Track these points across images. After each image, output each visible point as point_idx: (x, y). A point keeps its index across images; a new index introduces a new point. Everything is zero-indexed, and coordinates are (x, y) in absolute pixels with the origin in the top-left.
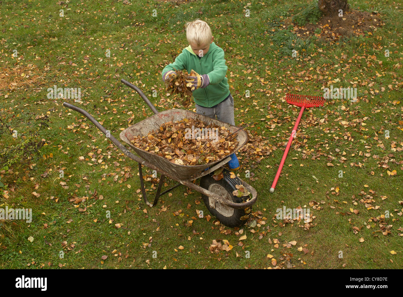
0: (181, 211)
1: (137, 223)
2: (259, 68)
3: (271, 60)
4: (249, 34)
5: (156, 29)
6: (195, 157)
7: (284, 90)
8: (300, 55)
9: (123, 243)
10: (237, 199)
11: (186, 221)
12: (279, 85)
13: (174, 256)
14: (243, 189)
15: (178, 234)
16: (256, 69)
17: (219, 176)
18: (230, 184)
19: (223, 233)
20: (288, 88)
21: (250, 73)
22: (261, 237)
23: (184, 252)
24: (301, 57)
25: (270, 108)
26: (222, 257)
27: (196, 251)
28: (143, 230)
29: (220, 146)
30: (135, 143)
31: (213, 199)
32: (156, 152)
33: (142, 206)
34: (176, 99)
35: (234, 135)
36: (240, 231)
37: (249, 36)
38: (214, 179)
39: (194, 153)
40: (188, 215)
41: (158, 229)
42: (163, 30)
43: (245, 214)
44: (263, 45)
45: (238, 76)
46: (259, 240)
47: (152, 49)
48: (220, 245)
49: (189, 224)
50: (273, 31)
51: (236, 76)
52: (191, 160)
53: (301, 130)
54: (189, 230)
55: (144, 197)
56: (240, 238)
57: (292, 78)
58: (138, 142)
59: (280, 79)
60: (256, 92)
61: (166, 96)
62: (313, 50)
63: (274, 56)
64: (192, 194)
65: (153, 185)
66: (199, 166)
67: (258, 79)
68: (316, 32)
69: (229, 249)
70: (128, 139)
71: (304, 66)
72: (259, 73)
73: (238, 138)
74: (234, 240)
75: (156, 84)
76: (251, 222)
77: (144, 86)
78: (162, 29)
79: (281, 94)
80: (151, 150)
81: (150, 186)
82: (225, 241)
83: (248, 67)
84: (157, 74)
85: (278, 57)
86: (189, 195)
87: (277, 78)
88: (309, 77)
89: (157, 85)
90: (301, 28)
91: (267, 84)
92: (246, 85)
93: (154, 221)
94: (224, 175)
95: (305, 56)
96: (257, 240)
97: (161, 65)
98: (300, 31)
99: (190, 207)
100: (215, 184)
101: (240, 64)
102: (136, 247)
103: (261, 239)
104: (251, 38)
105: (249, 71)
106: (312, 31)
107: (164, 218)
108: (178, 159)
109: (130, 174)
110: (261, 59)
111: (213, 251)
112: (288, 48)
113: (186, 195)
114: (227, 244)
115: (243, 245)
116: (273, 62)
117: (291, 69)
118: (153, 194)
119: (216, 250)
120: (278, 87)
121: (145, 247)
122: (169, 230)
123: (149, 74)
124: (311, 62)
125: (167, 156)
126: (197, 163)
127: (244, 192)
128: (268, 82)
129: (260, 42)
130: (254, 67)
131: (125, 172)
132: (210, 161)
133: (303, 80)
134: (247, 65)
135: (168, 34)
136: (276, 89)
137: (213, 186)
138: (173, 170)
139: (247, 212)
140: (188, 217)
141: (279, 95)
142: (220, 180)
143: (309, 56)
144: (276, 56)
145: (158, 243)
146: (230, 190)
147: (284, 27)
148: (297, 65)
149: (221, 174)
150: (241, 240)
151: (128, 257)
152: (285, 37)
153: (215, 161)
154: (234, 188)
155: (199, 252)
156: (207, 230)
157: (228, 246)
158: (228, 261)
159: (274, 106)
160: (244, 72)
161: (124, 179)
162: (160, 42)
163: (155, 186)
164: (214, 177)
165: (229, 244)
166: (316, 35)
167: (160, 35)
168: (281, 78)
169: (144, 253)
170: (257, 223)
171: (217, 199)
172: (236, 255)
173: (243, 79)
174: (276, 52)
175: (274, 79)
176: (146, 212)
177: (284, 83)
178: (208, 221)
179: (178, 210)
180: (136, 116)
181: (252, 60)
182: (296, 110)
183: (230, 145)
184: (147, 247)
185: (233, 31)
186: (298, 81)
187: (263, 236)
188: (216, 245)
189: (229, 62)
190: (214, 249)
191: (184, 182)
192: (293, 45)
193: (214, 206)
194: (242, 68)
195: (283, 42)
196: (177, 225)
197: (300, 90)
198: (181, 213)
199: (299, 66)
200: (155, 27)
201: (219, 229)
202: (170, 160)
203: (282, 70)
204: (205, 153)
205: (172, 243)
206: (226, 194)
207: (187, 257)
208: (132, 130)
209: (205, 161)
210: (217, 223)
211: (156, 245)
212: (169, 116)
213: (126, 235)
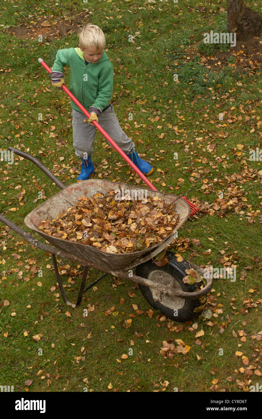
0: (113, 308)
1: (60, 331)
2: (169, 114)
3: (181, 102)
4: (147, 72)
5: (28, 75)
6: (130, 241)
7: (206, 138)
8: (216, 92)
9: (49, 360)
10: (190, 288)
11: (123, 321)
12: (198, 132)
13: (118, 369)
14: (194, 273)
15: (117, 339)
16: (164, 116)
17: (162, 260)
18: (178, 269)
19: (173, 330)
20: (210, 135)
21: (159, 120)
22: (222, 330)
23: (129, 361)
24: (218, 95)
25: (193, 163)
26: (179, 363)
27: (145, 358)
28: (70, 340)
29: (159, 223)
30: (44, 229)
31: (158, 290)
32: (77, 240)
33: (63, 308)
34: (73, 163)
35: (171, 207)
36: (194, 326)
37: (147, 74)
38: (156, 266)
39: (128, 236)
40: (123, 313)
41: (89, 336)
42: (37, 76)
43: (200, 304)
44: (167, 84)
45: (144, 126)
46: (221, 335)
47: (28, 101)
48: (172, 346)
49: (128, 324)
50: (176, 64)
51: (142, 127)
52: (126, 245)
53: (237, 187)
54: (129, 332)
55: (63, 296)
56: (195, 335)
57: (212, 122)
58: (48, 227)
59: (197, 125)
60: (171, 144)
61: (60, 160)
62: (231, 84)
63: (184, 96)
64: (122, 284)
65: (70, 280)
66: (138, 252)
67: (171, 127)
68: (230, 61)
69: (187, 351)
70: (35, 226)
71: (224, 105)
72: (169, 119)
73: (177, 209)
74: (190, 339)
75: (43, 146)
76: (205, 312)
77: (28, 150)
78: (36, 74)
79: (203, 144)
80: (70, 238)
81: (66, 280)
82: (179, 341)
83: (155, 113)
84: (42, 134)
85: (189, 97)
86: (119, 287)
87: (194, 123)
88: (232, 119)
89: (45, 147)
90: (210, 58)
91: (182, 133)
92: (157, 136)
93: (82, 326)
94: (169, 259)
95: (223, 93)
96: (217, 335)
97: (45, 121)
98: (210, 62)
99: (124, 302)
100: (156, 271)
101: (144, 111)
102: (66, 364)
103: (224, 333)
104: (150, 76)
105: (157, 118)
106: (224, 61)
107: (94, 320)
108: (109, 246)
109: (37, 267)
110: (168, 101)
111: (166, 356)
112: (200, 85)
113: (115, 287)
114: (182, 344)
115: (202, 343)
116: (183, 104)
117: (208, 111)
118: (73, 291)
119: (170, 355)
120: (198, 135)
121: (78, 362)
122: (103, 335)
123: (32, 134)
124: (231, 100)
125: (94, 244)
126: (136, 248)
127: (196, 278)
128: (183, 130)
129: (163, 80)
130: (163, 113)
131: (30, 265)
132: (151, 244)
133: (226, 124)
134: (153, 111)
135: (44, 81)
136: (195, 138)
137: (153, 274)
138: (104, 259)
139: (202, 302)
140: (124, 316)
141: (201, 145)
142: (164, 266)
143: (226, 92)
144: (187, 96)
145: (93, 354)
146: (179, 276)
147: (188, 58)
148: (214, 104)
149: (164, 258)
150: (198, 338)
151: (59, 378)
152: (194, 71)
153: (157, 243)
154: (184, 274)
155: (149, 360)
156: (152, 330)
157: (184, 346)
158: (187, 367)
159: (198, 160)
160: (151, 120)
161: (31, 275)
162: (37, 91)
163: (73, 279)
164: (156, 263)
165: (184, 344)
166: (229, 65)
167: (35, 82)
168: (198, 123)
169: (78, 370)
170: (213, 313)
171: (164, 289)
172: (196, 359)
173: (152, 130)
174: (185, 92)
175: (190, 126)
176: (70, 316)
177: (203, 129)
178: (151, 317)
179: (109, 308)
180: (27, 191)
181: (158, 105)
182: (226, 162)
183: (169, 220)
184: (81, 361)
185: (126, 69)
186: (220, 125)
187: (224, 327)
188: (167, 347)
189: (129, 109)
190: (166, 353)
191: (117, 272)
192: (205, 80)
193: (160, 299)
194: (147, 115)
195: (191, 77)
196: (113, 327)
197: (225, 137)
198: (114, 311)
199: (217, 106)
200: (26, 72)
201: (166, 326)
202: (100, 248)
203: (197, 113)
204: (140, 234)
205: (111, 352)
206: (172, 281)
207: (135, 368)
208: (38, 213)
209: (145, 244)
210: (163, 319)
211: (92, 357)
212: (81, 190)
213: (49, 348)
